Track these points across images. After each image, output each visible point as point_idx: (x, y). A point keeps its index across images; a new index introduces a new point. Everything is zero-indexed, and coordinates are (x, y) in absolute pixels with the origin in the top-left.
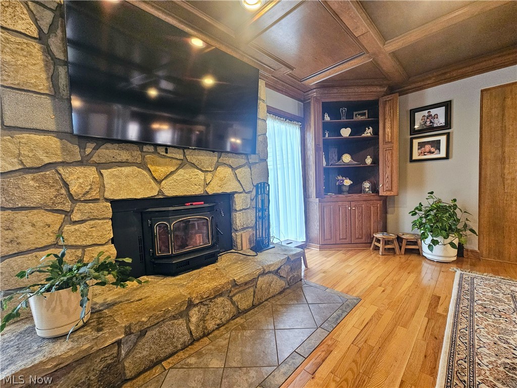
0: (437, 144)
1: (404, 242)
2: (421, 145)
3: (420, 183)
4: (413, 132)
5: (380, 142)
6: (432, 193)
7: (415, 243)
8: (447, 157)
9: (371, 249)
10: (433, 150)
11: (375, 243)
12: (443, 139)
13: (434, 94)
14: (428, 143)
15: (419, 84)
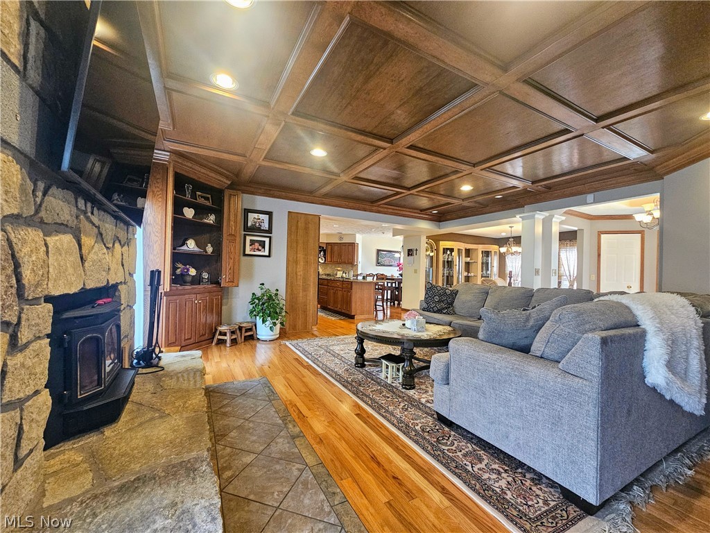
0: (262, 244)
1: (243, 330)
2: (252, 242)
3: (250, 276)
4: (246, 228)
5: (224, 233)
6: (263, 284)
7: (250, 330)
8: (269, 256)
9: (213, 344)
10: (260, 248)
11: (217, 337)
12: (267, 240)
13: (262, 202)
14: (257, 241)
15: (253, 190)
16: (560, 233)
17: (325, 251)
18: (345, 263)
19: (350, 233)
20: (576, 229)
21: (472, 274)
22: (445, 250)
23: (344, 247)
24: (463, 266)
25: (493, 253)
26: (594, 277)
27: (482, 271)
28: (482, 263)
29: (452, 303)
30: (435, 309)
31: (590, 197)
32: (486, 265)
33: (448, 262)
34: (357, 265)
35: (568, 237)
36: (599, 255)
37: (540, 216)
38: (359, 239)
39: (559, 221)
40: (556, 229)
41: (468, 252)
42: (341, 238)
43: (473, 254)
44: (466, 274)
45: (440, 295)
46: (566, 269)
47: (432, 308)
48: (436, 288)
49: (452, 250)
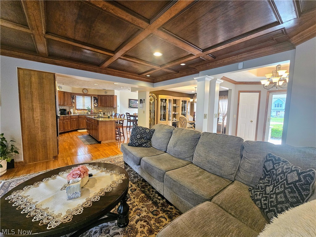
16: (220, 92)
17: (97, 100)
18: (109, 106)
19: (111, 89)
20: (228, 89)
21: (177, 113)
22: (162, 100)
23: (108, 98)
24: (172, 109)
25: (187, 102)
26: (235, 116)
27: (182, 111)
28: (182, 107)
29: (150, 139)
30: (137, 144)
31: (241, 65)
32: (184, 108)
33: (164, 106)
34: (116, 108)
35: (224, 94)
36: (238, 104)
37: (208, 79)
38: (117, 93)
39: (220, 83)
40: (217, 89)
41: (175, 101)
42: (106, 92)
43: (177, 102)
44: (174, 113)
45: (141, 134)
46: (222, 110)
47: (135, 144)
48: (139, 128)
49: (166, 100)
